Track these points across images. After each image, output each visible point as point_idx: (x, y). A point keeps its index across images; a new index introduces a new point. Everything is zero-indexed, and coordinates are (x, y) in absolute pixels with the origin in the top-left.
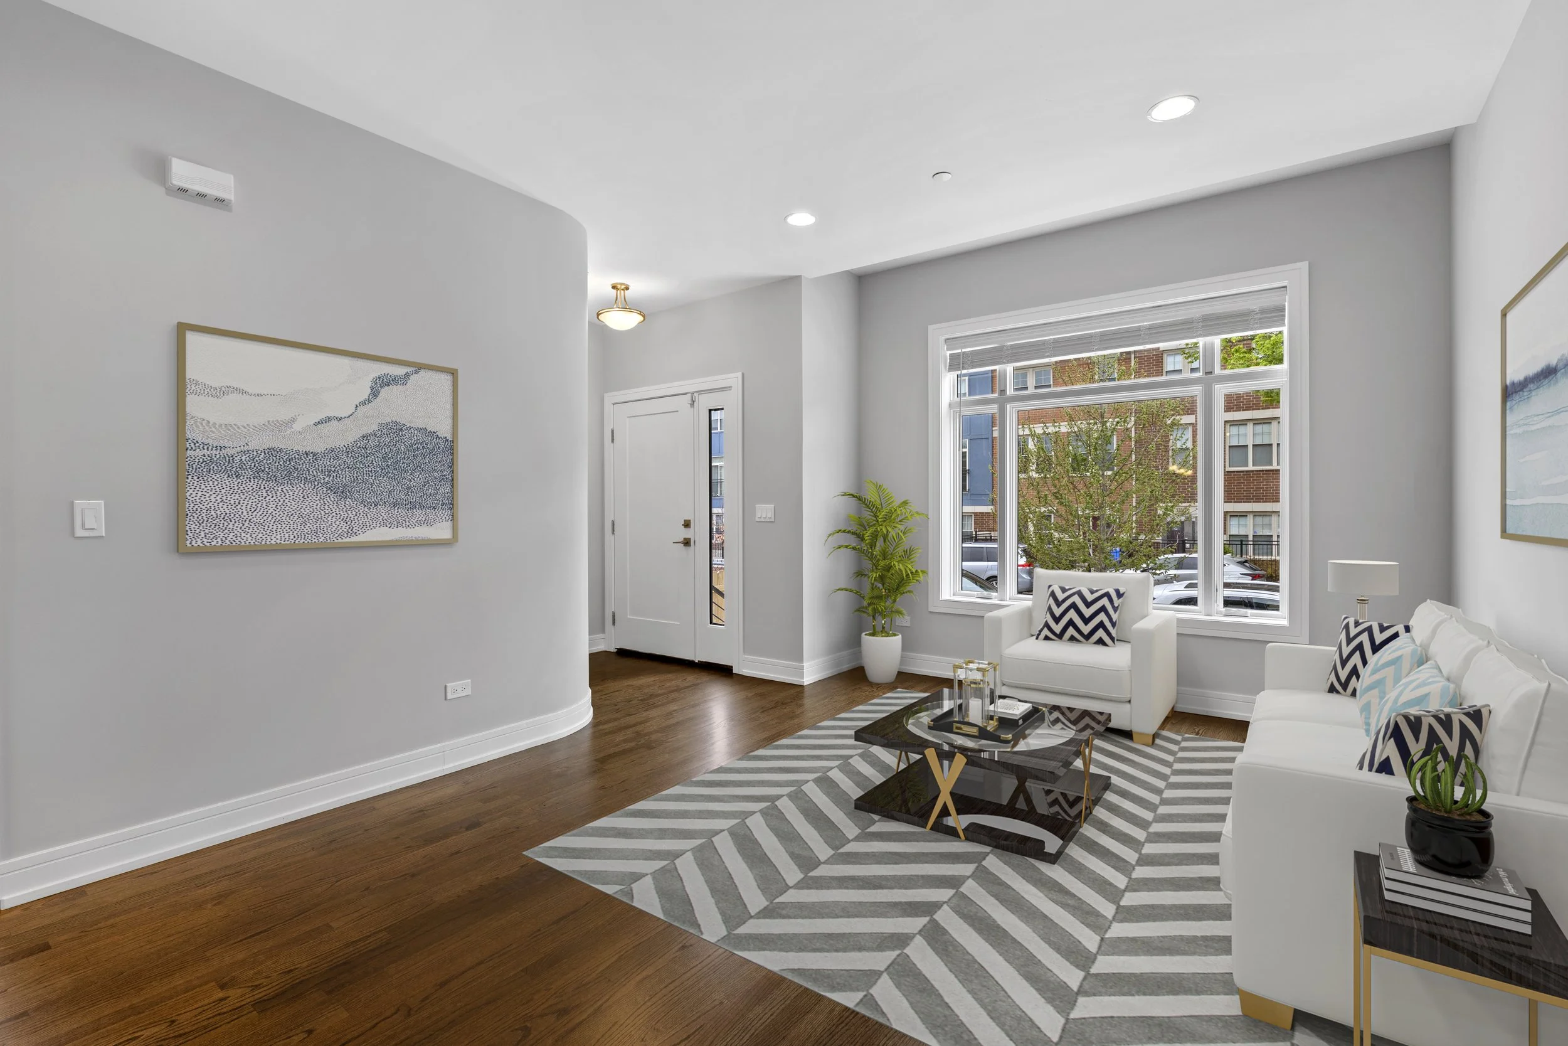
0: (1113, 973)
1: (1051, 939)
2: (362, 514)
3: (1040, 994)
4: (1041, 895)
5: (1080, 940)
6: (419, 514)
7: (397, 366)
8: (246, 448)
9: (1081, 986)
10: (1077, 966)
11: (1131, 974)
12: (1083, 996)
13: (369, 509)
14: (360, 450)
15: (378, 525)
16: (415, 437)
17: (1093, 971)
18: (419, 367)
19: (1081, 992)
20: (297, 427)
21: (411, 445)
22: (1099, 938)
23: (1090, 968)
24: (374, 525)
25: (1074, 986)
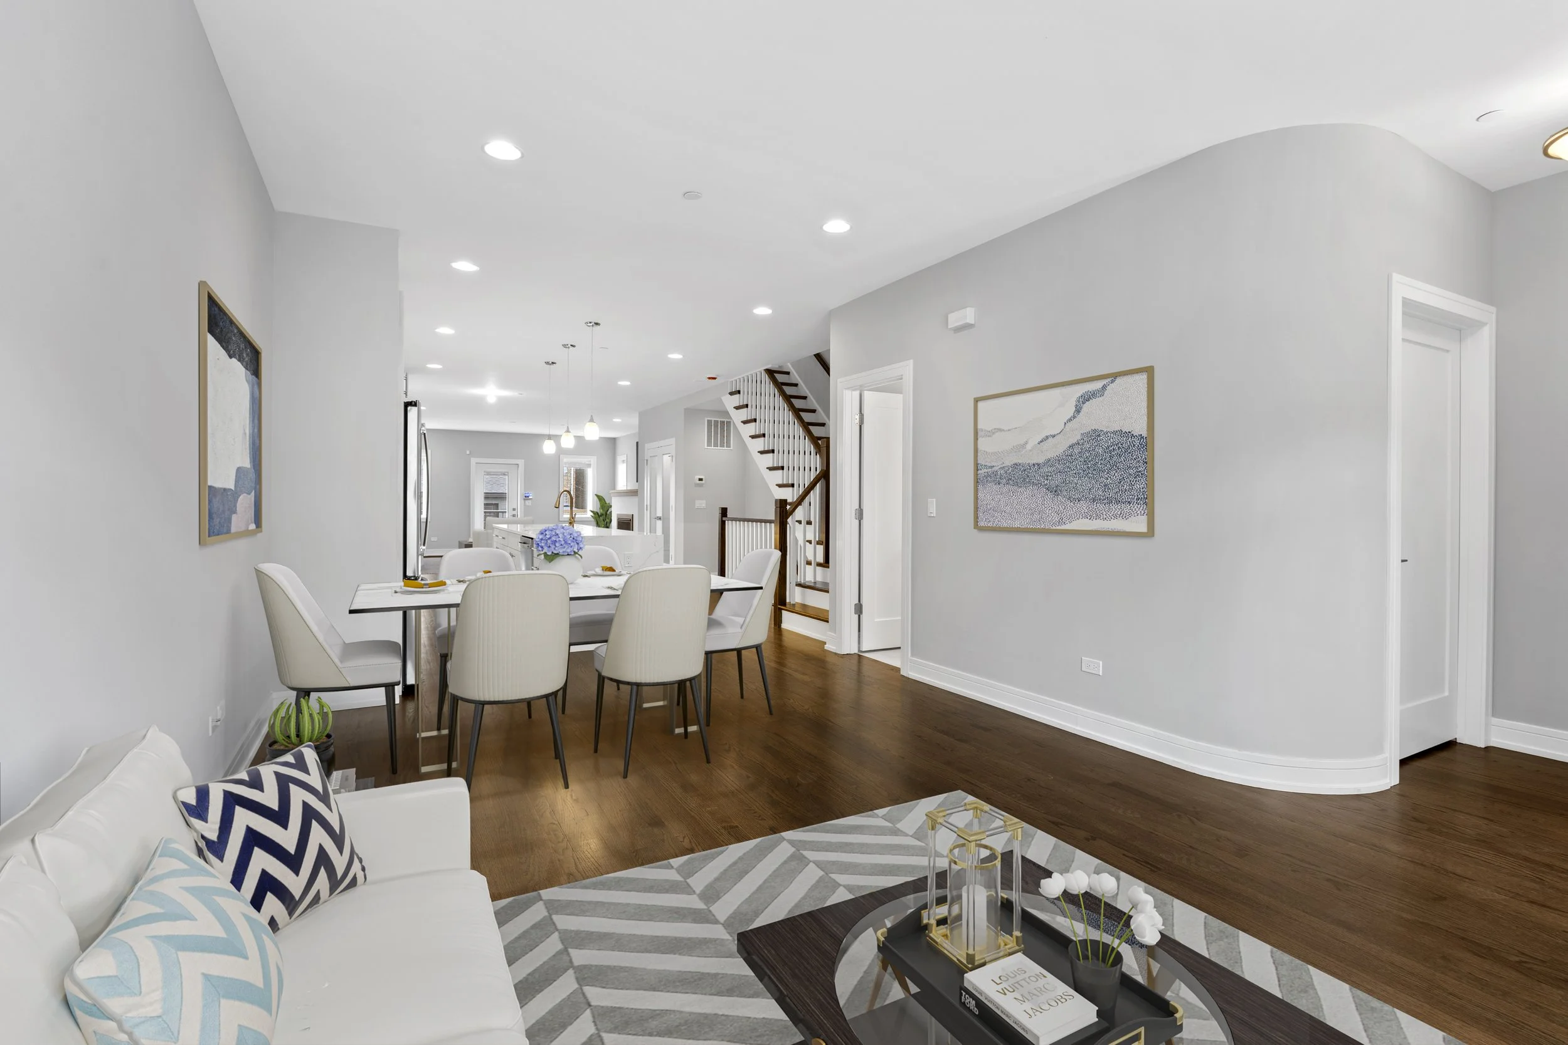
0: (555, 981)
1: (626, 974)
2: (1069, 508)
3: (587, 931)
4: (687, 1009)
5: (604, 990)
6: (1115, 508)
7: (1096, 381)
8: (1003, 466)
9: (568, 954)
10: (585, 967)
11: (542, 990)
12: (560, 950)
13: (1074, 504)
14: (1067, 458)
15: (1081, 517)
16: (1111, 440)
17: (571, 972)
18: (1114, 376)
19: (565, 951)
20: (1029, 447)
21: (1108, 447)
22: (592, 1004)
23: (575, 973)
24: (1078, 517)
25: (573, 952)
